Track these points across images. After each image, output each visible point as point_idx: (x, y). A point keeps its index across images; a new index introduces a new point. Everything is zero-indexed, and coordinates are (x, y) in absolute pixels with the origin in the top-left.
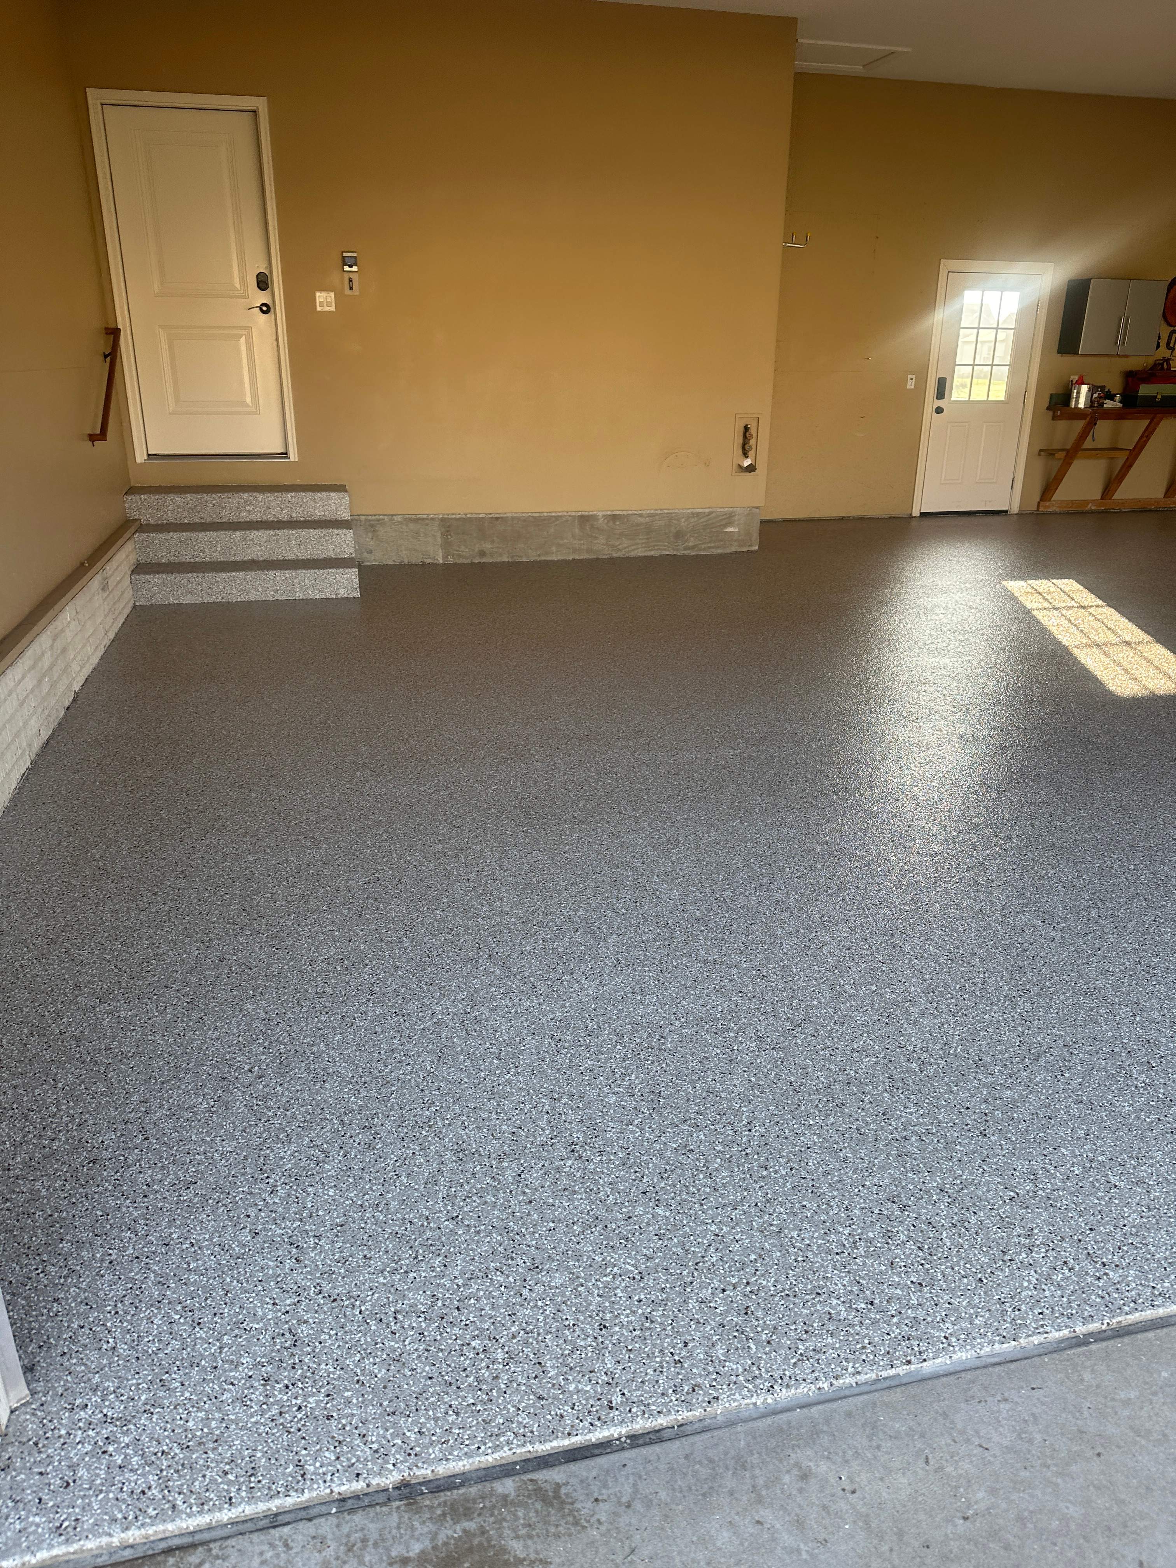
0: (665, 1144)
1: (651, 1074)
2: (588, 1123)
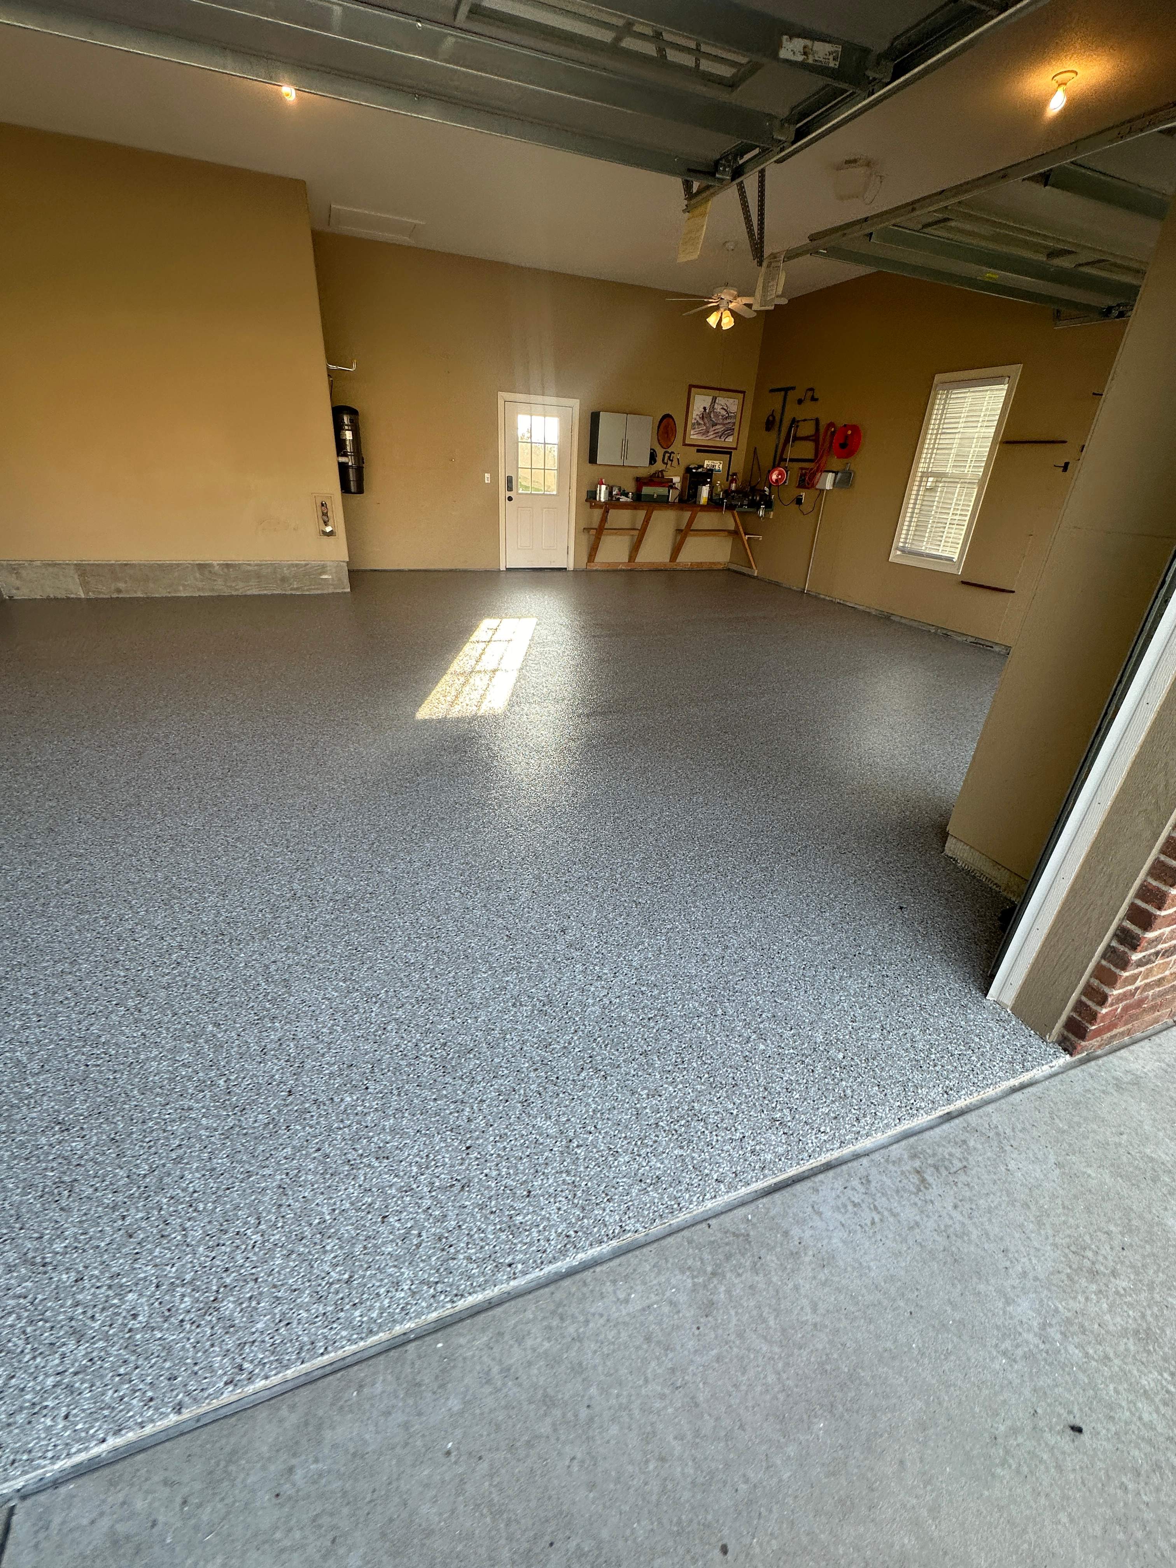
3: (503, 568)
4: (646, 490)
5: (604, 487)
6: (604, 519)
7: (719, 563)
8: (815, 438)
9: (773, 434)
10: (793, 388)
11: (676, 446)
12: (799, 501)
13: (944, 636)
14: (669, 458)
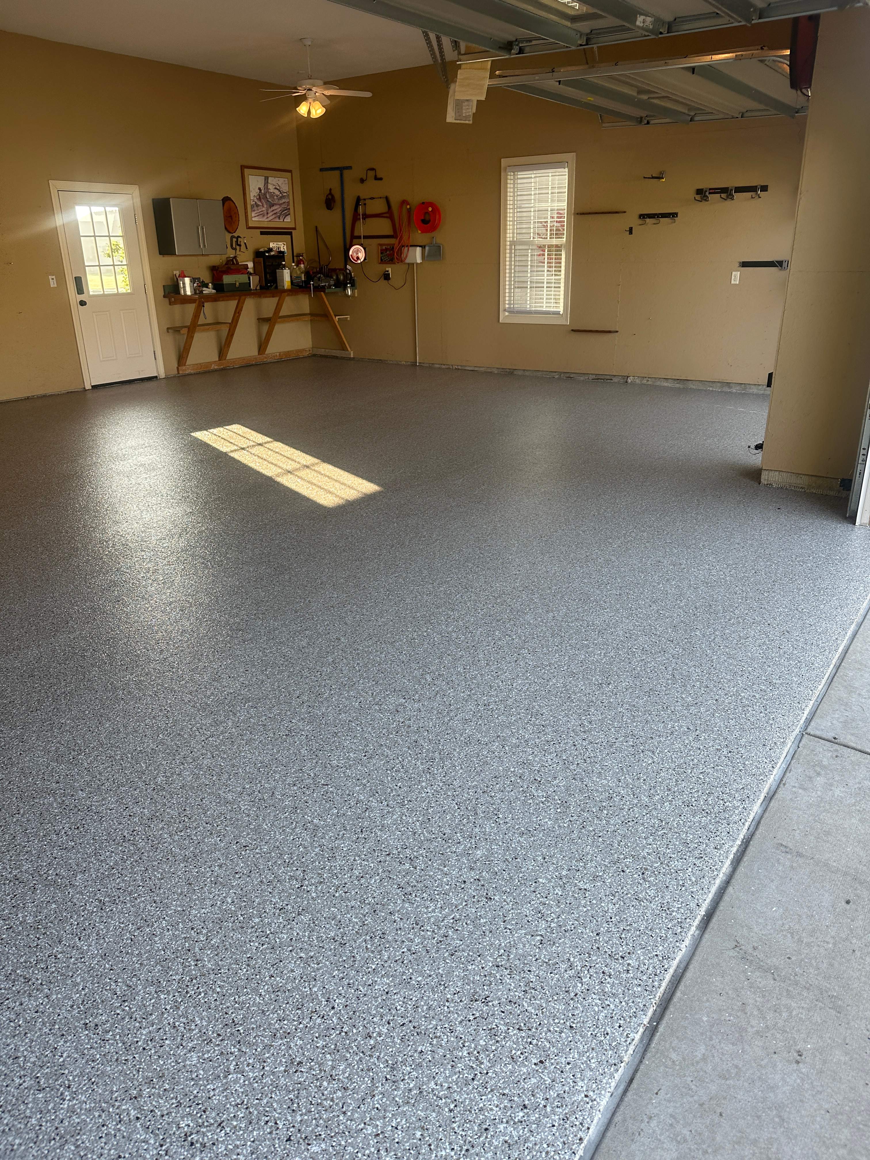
0: (273, 1073)
1: (212, 1006)
2: (186, 1102)
3: (88, 387)
4: (227, 279)
5: (187, 280)
6: (196, 316)
7: (304, 350)
8: (389, 214)
9: (336, 213)
10: (350, 168)
11: (241, 231)
12: (386, 277)
13: (569, 377)
14: (235, 243)
